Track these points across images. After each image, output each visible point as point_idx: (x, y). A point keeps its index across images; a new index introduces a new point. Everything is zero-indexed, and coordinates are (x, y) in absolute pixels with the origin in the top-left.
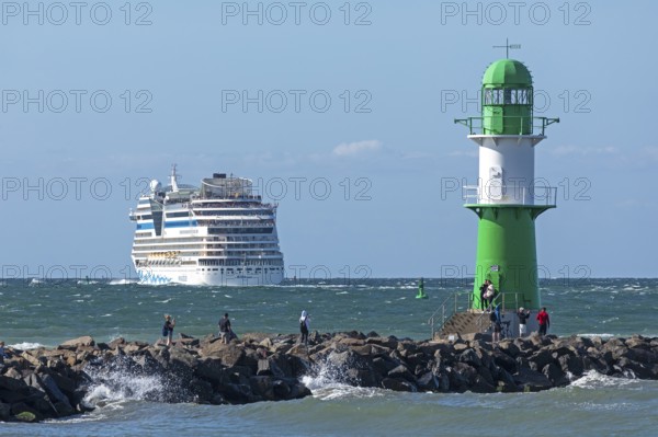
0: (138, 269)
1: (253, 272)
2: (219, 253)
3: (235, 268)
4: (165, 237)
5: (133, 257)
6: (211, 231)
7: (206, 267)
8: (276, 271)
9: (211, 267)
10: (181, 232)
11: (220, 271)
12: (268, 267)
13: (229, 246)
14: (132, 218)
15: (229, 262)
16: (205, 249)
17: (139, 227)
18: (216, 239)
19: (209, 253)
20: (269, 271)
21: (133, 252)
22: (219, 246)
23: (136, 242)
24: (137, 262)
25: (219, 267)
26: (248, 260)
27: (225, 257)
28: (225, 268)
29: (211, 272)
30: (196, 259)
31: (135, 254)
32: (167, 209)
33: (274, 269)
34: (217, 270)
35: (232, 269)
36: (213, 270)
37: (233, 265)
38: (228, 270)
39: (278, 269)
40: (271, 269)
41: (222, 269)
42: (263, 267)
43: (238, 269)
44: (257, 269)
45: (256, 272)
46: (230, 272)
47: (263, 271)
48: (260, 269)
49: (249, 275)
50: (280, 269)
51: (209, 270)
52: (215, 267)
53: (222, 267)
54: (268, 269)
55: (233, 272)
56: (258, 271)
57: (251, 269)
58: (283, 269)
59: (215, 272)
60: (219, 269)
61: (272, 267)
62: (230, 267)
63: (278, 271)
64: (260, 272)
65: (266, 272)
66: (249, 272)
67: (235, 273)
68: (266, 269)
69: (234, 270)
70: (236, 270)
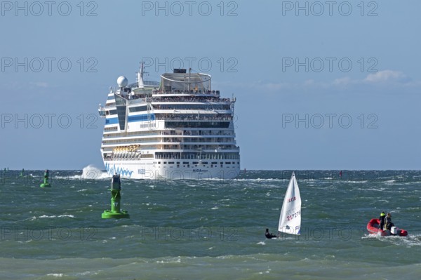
0: (105, 162)
1: (209, 165)
2: (176, 147)
3: (191, 161)
4: (128, 131)
5: (102, 150)
6: (167, 125)
7: (162, 161)
8: (231, 165)
9: (167, 160)
10: (142, 126)
11: (176, 164)
12: (224, 161)
13: (186, 139)
14: (101, 113)
15: (185, 155)
16: (162, 143)
17: (108, 122)
18: (172, 133)
19: (165, 147)
20: (224, 165)
21: (103, 146)
22: (175, 139)
23: (105, 136)
24: (105, 155)
25: (175, 161)
26: (204, 154)
27: (181, 151)
28: (181, 161)
29: (167, 165)
30: (152, 152)
31: (103, 148)
32: (131, 103)
33: (229, 163)
34: (173, 163)
35: (188, 163)
36: (169, 163)
37: (189, 158)
38: (184, 163)
39: (234, 163)
40: (226, 163)
41: (178, 163)
42: (219, 161)
43: (194, 163)
44: (213, 163)
45: (212, 166)
46: (186, 165)
47: (219, 165)
48: (216, 163)
49: (205, 168)
50: (236, 163)
51: (165, 163)
52: (171, 160)
53: (178, 160)
54: (224, 163)
55: (188, 166)
56: (214, 165)
57: (206, 163)
58: (238, 163)
59: (171, 165)
60: (175, 163)
61: (228, 161)
62: (186, 160)
63: (234, 165)
64: (216, 166)
65: (222, 166)
66: (204, 166)
67: (190, 167)
68: (221, 163)
69: (190, 163)
70: (192, 163)
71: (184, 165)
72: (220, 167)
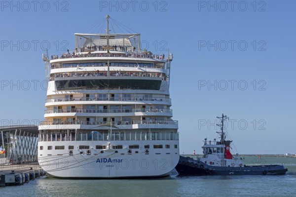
1: (124, 150)
3: (92, 145)
7: (46, 144)
8: (164, 150)
9: (54, 144)
11: (67, 150)
12: (151, 143)
15: (86, 134)
18: (68, 97)
19: (57, 120)
20: (151, 149)
25: (66, 143)
26: (116, 131)
27: (76, 127)
28: (76, 144)
29: (54, 152)
33: (161, 147)
34: (62, 148)
35: (87, 147)
36: (57, 148)
37: (90, 139)
38: (81, 147)
39: (168, 146)
40: (155, 147)
41: (71, 147)
42: (142, 144)
43: (98, 147)
44: (131, 147)
45: (130, 152)
46: (85, 151)
47: (142, 150)
48: (137, 147)
49: (117, 157)
50: (172, 146)
51: (50, 148)
52: (60, 143)
53: (71, 143)
54: (151, 147)
55: (89, 152)
56: (133, 150)
57: (120, 147)
58: (176, 146)
59: (60, 151)
60: (66, 148)
61: (158, 143)
62: (85, 143)
63: (168, 150)
64: (137, 152)
65: (147, 151)
66: (116, 152)
67: (92, 154)
68: (147, 147)
69: (91, 147)
70: (95, 148)
71: (81, 150)
72: (145, 153)
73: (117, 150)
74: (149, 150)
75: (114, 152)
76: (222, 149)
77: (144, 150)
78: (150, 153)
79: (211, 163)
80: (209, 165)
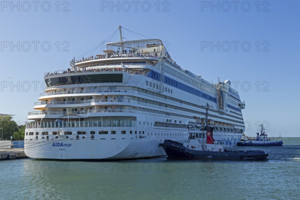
1: (73, 136)
3: (50, 131)
8: (110, 135)
9: (29, 130)
12: (97, 129)
20: (97, 135)
25: (35, 130)
28: (40, 131)
33: (106, 133)
34: (33, 134)
35: (47, 133)
36: (30, 133)
37: (49, 126)
38: (43, 133)
39: (114, 132)
40: (101, 133)
41: (37, 133)
42: (88, 130)
43: (55, 133)
44: (79, 133)
45: (78, 137)
46: (45, 136)
47: (88, 136)
48: (84, 133)
49: (67, 142)
51: (27, 134)
54: (97, 133)
55: (48, 137)
56: (81, 136)
57: (70, 133)
59: (31, 136)
60: (35, 134)
61: (103, 129)
62: (45, 130)
63: (114, 136)
64: (84, 138)
65: (93, 137)
66: (67, 137)
67: (50, 138)
68: (93, 133)
69: (49, 133)
70: (52, 134)
71: (43, 136)
72: (90, 139)
73: (68, 135)
74: (95, 135)
75: (65, 137)
76: (204, 134)
77: (90, 135)
78: (95, 138)
79: (192, 147)
80: (191, 149)
